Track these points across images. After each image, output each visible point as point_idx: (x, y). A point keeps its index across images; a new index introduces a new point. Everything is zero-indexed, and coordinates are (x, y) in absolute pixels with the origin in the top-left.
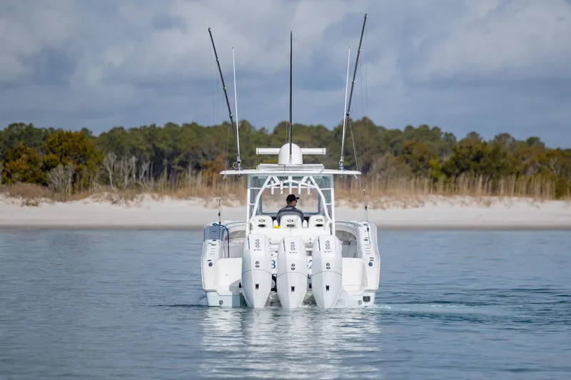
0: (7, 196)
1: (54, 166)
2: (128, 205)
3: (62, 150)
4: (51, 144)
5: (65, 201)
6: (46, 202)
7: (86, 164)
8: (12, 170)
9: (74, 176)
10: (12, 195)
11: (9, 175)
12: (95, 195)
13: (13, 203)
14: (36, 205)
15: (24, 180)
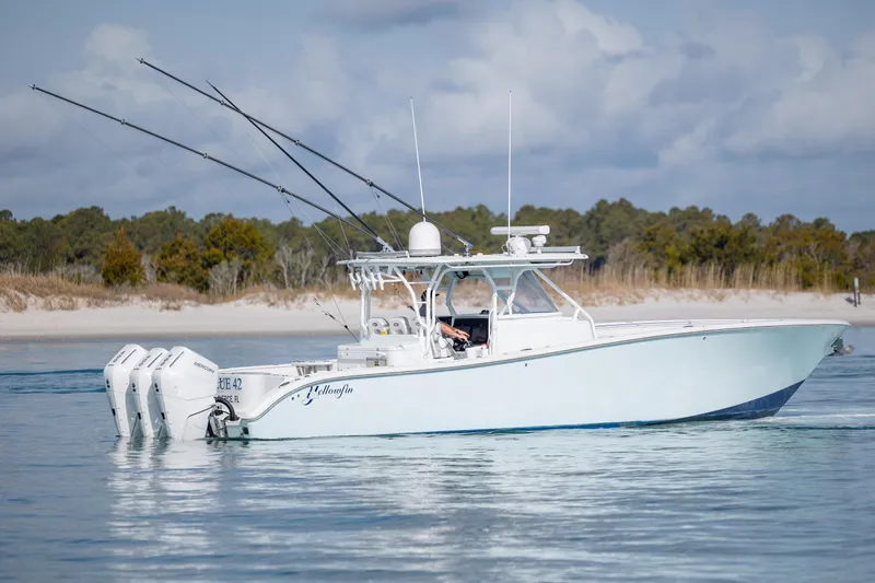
0: (143, 299)
1: (216, 263)
2: (288, 308)
3: (225, 243)
4: (213, 236)
5: (213, 303)
6: (190, 304)
7: (255, 259)
8: (167, 268)
9: (241, 276)
10: (149, 298)
11: (163, 274)
12: (249, 295)
13: (150, 307)
15: (181, 281)
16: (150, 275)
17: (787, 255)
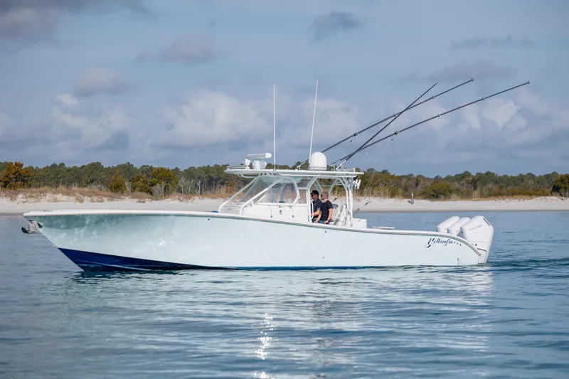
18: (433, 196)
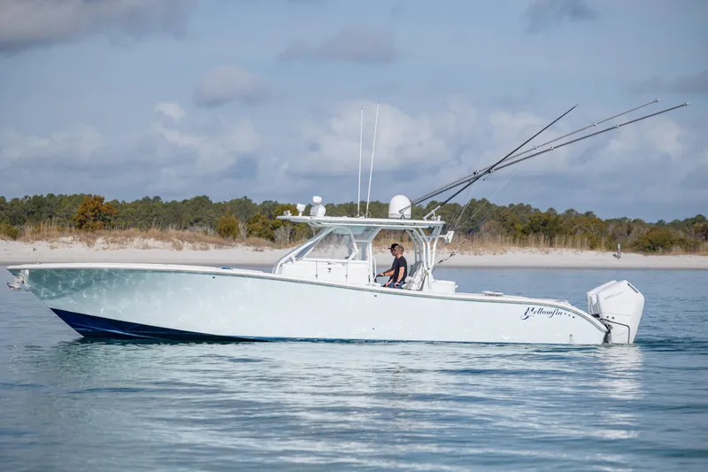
8: (252, 229)
10: (247, 245)
11: (250, 232)
14: (262, 251)
15: (260, 236)
16: (243, 233)
17: (579, 231)
18: (649, 248)
